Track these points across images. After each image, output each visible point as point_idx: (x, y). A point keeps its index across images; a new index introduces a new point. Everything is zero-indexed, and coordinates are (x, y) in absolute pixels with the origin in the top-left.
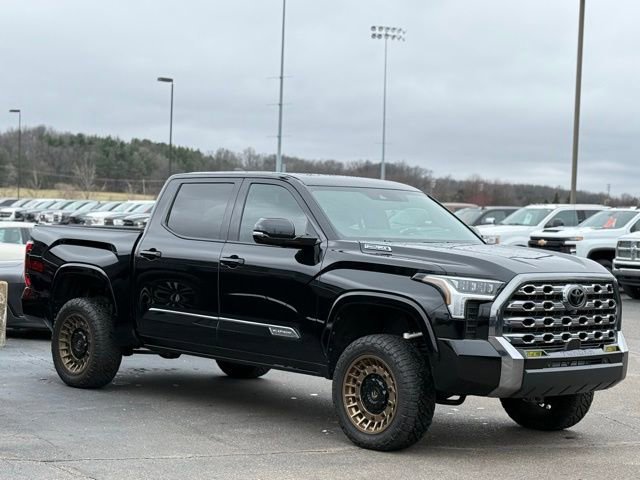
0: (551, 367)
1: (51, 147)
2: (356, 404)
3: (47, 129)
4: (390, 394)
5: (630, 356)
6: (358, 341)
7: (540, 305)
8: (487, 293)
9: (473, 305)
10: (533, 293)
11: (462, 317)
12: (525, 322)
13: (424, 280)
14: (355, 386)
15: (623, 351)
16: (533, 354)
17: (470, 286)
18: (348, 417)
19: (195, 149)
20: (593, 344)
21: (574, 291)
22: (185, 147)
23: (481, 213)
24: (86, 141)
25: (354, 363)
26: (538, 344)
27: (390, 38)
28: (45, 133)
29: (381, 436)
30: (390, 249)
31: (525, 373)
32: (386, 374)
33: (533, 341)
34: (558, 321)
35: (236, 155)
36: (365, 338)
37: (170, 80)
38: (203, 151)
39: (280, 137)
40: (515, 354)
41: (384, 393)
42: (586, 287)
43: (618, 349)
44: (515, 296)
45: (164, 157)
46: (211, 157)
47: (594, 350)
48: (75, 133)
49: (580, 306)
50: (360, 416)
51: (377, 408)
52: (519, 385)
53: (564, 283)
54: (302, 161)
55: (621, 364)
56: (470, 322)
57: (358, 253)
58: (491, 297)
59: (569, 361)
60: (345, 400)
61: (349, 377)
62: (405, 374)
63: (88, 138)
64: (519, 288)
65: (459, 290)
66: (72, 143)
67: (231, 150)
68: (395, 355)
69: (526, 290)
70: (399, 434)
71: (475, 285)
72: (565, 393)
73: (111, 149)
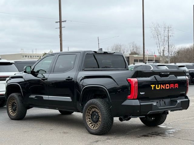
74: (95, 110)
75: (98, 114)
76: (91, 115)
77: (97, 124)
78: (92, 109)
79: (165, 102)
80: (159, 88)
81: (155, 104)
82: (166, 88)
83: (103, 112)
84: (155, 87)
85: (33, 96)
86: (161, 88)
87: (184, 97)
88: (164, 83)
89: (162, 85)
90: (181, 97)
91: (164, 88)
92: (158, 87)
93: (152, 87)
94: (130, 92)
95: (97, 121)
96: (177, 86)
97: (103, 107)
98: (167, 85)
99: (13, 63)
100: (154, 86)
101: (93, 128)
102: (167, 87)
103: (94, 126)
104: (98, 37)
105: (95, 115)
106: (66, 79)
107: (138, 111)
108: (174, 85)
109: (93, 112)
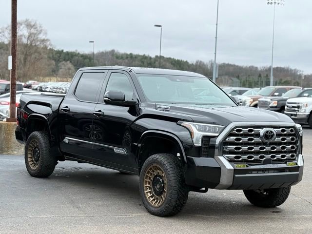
0: (251, 173)
1: (117, 60)
2: (150, 190)
3: (116, 51)
4: (165, 186)
5: (304, 168)
6: (151, 157)
7: (246, 139)
8: (215, 132)
9: (206, 139)
10: (242, 132)
11: (200, 145)
12: (236, 148)
13: (182, 124)
14: (150, 181)
15: (299, 165)
16: (241, 166)
17: (206, 128)
18: (145, 197)
19: (185, 61)
20: (279, 161)
21: (267, 132)
22: (180, 60)
23: (302, 91)
24: (134, 57)
25: (149, 168)
26: (244, 161)
27: (277, 4)
28: (115, 53)
29: (159, 208)
30: (169, 108)
31: (234, 176)
32: (163, 175)
33: (240, 159)
34: (257, 148)
35: (205, 63)
36: (153, 156)
37: (160, 26)
38: (188, 61)
39: (215, 54)
40: (229, 166)
41: (162, 185)
42: (276, 130)
43: (297, 164)
44: (230, 134)
45: (170, 64)
46: (193, 64)
47: (280, 165)
48: (129, 53)
49: (272, 141)
50: (152, 197)
51: (159, 193)
52: (231, 183)
53: (262, 127)
54: (237, 66)
55: (298, 173)
56: (205, 148)
57: (154, 110)
58: (217, 135)
59: (264, 170)
60: (145, 188)
61: (147, 176)
62: (171, 175)
63: (135, 55)
64: (233, 129)
65: (199, 130)
66: (127, 58)
67: (203, 61)
68: (166, 165)
69: (237, 131)
70: (168, 207)
71: (208, 127)
72: (272, 187)
73: (145, 60)
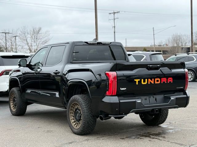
74: (78, 107)
75: (80, 112)
76: (75, 113)
77: (80, 123)
78: (75, 106)
79: (156, 100)
80: (146, 83)
81: (140, 101)
82: (156, 83)
83: (83, 109)
84: (140, 82)
85: (29, 91)
86: (149, 83)
87: (182, 93)
88: (152, 77)
89: (149, 79)
90: (179, 93)
91: (153, 83)
92: (144, 81)
93: (136, 81)
94: (109, 88)
95: (80, 120)
96: (170, 80)
97: (84, 104)
98: (156, 79)
99: (30, 56)
100: (139, 80)
101: (76, 127)
102: (158, 81)
103: (77, 125)
104: (153, 28)
105: (78, 112)
106: (54, 73)
107: (117, 109)
108: (167, 80)
109: (76, 110)
